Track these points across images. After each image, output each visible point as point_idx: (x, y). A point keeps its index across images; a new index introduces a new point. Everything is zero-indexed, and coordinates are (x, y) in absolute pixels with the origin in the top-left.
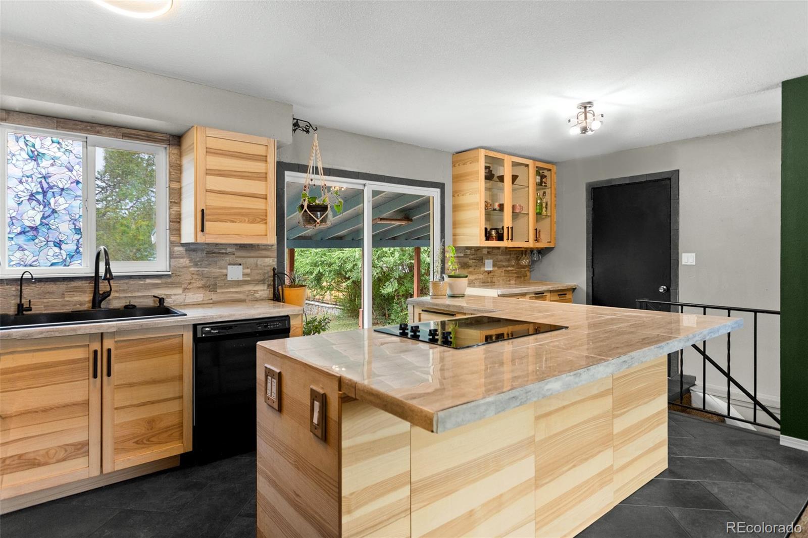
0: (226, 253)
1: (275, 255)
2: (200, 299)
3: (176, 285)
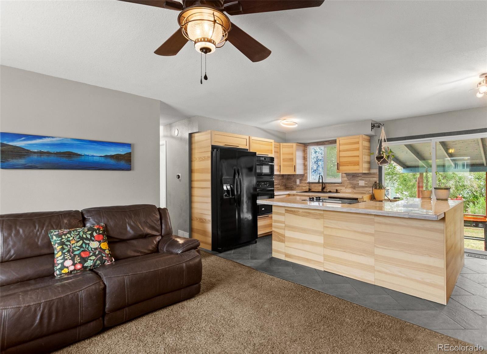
0: (359, 176)
1: (378, 177)
2: (350, 191)
3: (343, 186)
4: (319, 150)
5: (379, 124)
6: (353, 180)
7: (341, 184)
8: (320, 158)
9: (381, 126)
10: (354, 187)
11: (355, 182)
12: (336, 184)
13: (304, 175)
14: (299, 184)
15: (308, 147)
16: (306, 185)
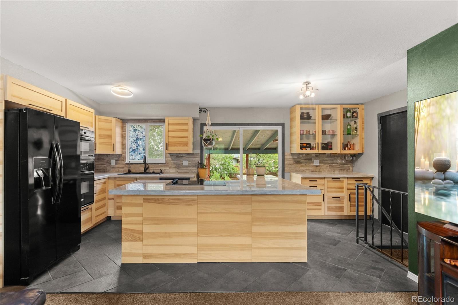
0: (183, 156)
1: (200, 157)
2: (174, 171)
3: (167, 166)
4: (139, 128)
5: (206, 109)
6: (177, 160)
7: (165, 165)
8: (140, 136)
9: (207, 111)
10: (178, 167)
11: (179, 162)
12: (159, 165)
13: (121, 155)
14: (114, 164)
15: (127, 123)
16: (123, 166)
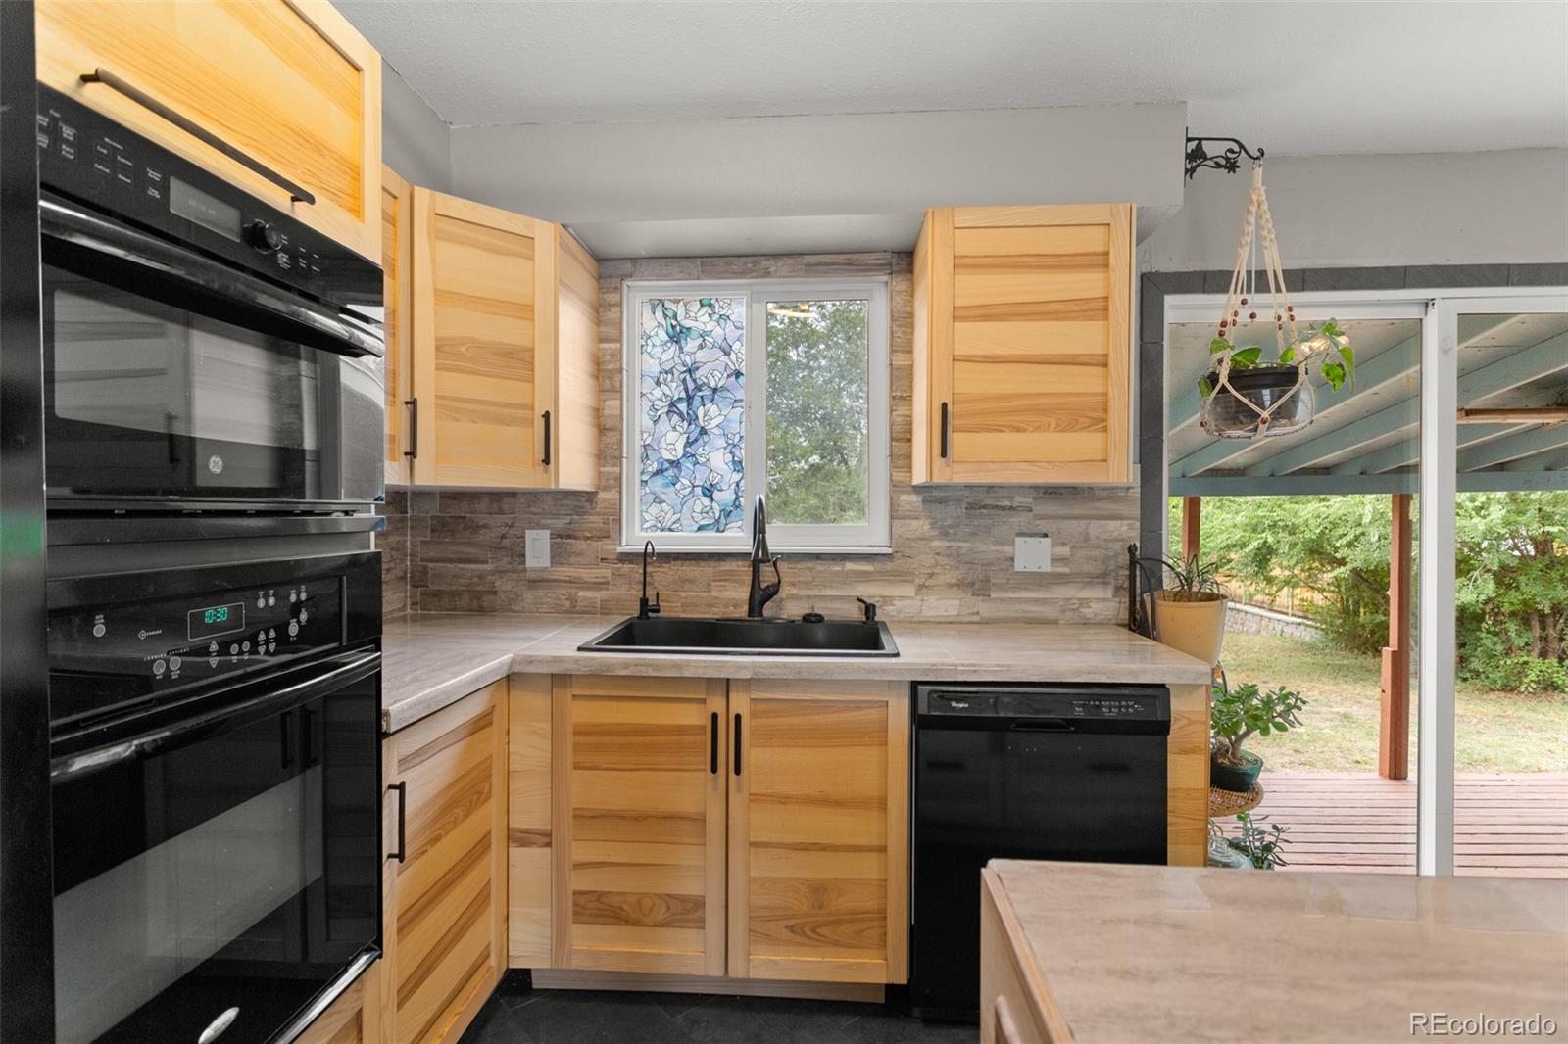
0: (1012, 508)
1: (1137, 512)
2: (952, 612)
3: (902, 577)
4: (706, 318)
5: (1236, 148)
6: (974, 534)
7: (889, 566)
8: (712, 373)
9: (1242, 159)
10: (978, 584)
11: (984, 547)
12: (849, 566)
13: (590, 496)
14: (546, 562)
15: (626, 283)
16: (605, 572)
